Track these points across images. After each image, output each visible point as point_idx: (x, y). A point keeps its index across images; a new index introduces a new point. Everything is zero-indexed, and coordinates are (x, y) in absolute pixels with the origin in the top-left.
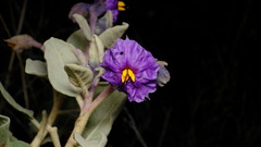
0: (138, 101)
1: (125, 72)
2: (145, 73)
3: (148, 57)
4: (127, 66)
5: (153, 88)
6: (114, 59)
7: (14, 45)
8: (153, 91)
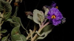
0: (55, 25)
1: (53, 16)
2: (58, 17)
3: (60, 13)
4: (54, 15)
5: (60, 22)
6: (51, 12)
7: (27, 14)
8: (60, 23)
